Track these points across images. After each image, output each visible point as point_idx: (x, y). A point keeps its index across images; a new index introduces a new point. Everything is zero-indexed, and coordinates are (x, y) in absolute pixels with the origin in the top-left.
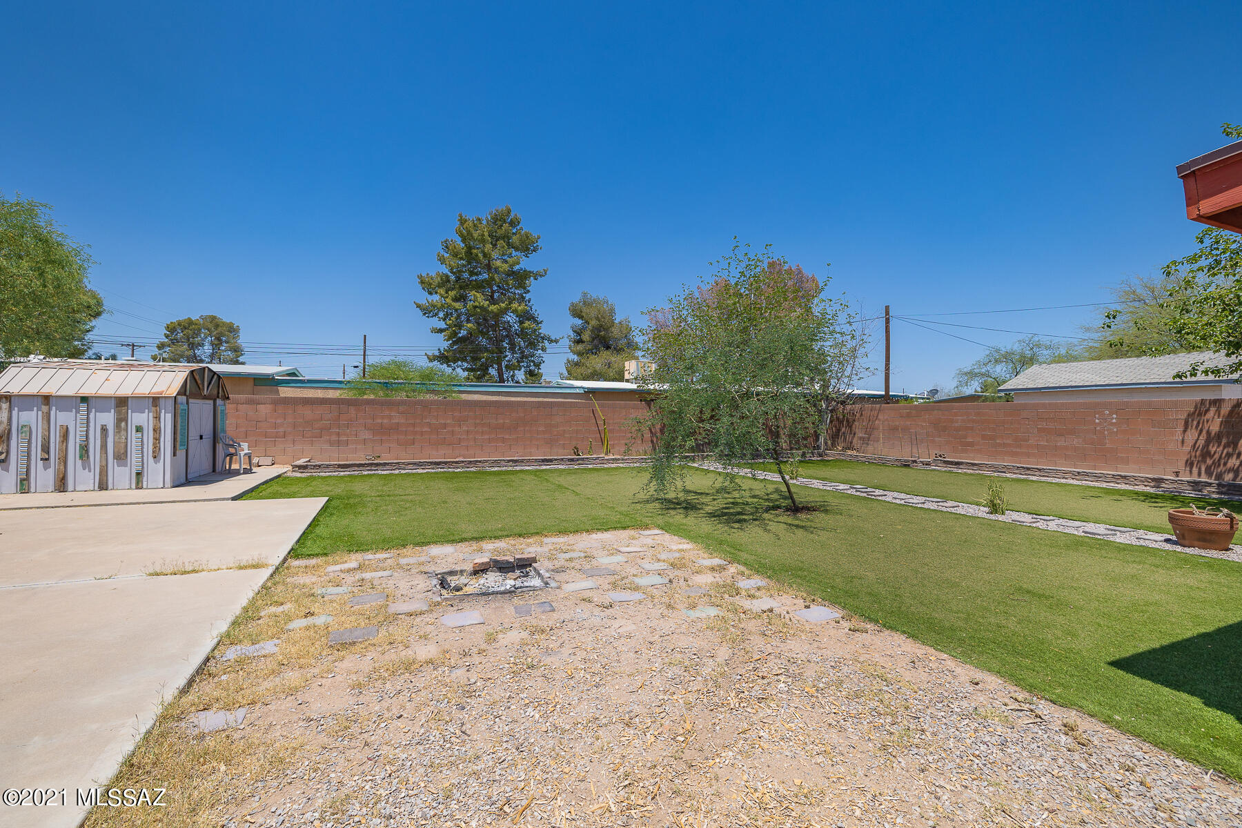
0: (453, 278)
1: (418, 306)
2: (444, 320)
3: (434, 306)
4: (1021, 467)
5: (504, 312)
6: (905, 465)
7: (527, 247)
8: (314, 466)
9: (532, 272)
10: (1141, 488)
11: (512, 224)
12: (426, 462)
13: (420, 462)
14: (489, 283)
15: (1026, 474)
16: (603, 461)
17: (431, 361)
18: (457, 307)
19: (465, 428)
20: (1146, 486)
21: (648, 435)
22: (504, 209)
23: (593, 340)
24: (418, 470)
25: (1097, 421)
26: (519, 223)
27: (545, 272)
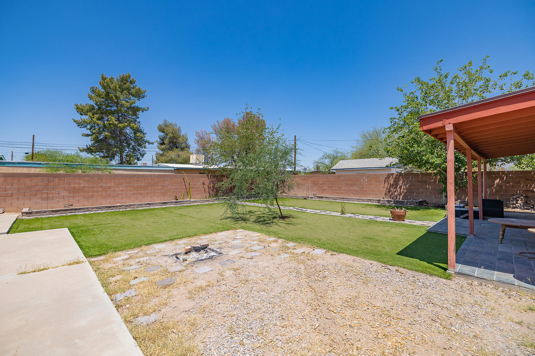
0: (96, 107)
1: (75, 121)
2: (90, 129)
3: (85, 122)
4: (342, 198)
5: (125, 127)
6: (305, 199)
7: (139, 95)
8: (37, 212)
9: (141, 108)
10: (375, 203)
11: (131, 82)
12: (103, 207)
13: (100, 207)
14: (117, 112)
15: (343, 200)
16: (190, 202)
17: (81, 151)
18: (100, 123)
19: (121, 188)
20: (376, 202)
21: (207, 189)
22: (127, 74)
23: (170, 143)
24: (99, 211)
25: (362, 181)
26: (135, 82)
27: (148, 108)
